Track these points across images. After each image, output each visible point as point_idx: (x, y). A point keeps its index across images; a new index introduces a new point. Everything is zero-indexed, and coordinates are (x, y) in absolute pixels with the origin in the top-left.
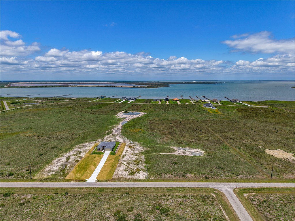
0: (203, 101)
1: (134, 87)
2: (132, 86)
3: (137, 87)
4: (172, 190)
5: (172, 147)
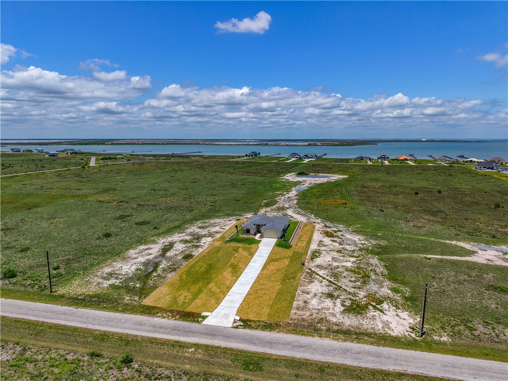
1: (310, 145)
2: (305, 144)
3: (316, 145)
5: (454, 242)
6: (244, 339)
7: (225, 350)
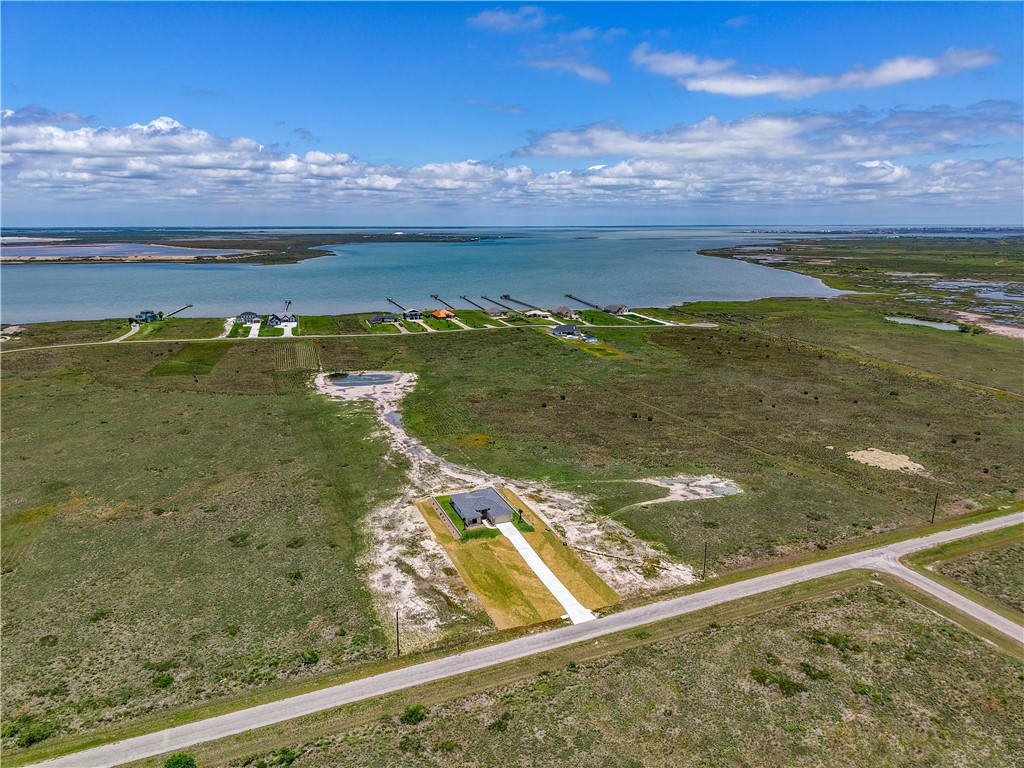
0: (530, 316)
1: (199, 260)
3: (213, 260)
4: (789, 592)
5: (644, 480)
6: (607, 625)
7: (618, 634)
